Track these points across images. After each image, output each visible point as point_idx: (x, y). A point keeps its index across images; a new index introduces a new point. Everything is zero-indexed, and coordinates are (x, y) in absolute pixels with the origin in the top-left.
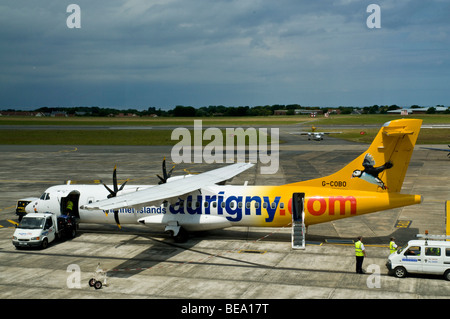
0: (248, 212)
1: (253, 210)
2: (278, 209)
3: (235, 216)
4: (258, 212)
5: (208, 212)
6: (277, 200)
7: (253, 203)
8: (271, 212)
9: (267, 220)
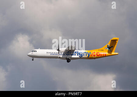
0: (84, 55)
1: (85, 54)
2: (90, 54)
3: (81, 56)
4: (86, 55)
5: (75, 55)
6: (90, 53)
7: (85, 53)
8: (89, 55)
9: (88, 57)
